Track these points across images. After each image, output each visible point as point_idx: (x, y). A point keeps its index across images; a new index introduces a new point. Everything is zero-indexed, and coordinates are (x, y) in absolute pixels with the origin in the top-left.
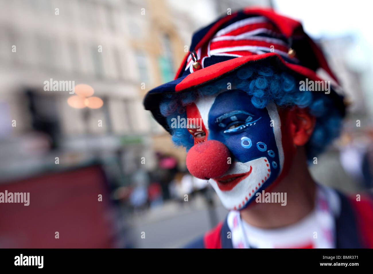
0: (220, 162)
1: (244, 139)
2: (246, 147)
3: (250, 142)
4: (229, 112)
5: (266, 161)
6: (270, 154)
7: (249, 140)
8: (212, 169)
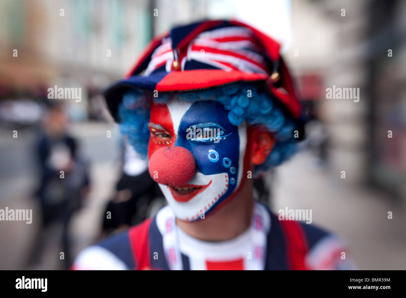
0: (188, 172)
1: (212, 152)
2: (212, 160)
3: (217, 156)
4: (203, 123)
5: (226, 176)
6: (231, 171)
7: (216, 154)
8: (179, 178)
